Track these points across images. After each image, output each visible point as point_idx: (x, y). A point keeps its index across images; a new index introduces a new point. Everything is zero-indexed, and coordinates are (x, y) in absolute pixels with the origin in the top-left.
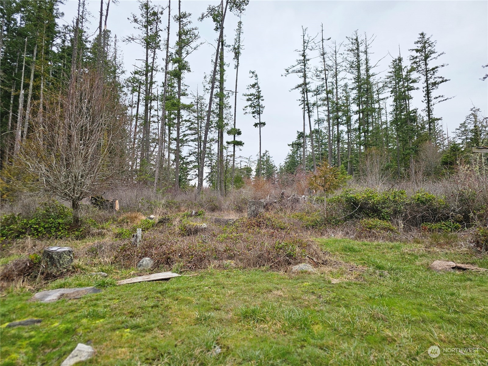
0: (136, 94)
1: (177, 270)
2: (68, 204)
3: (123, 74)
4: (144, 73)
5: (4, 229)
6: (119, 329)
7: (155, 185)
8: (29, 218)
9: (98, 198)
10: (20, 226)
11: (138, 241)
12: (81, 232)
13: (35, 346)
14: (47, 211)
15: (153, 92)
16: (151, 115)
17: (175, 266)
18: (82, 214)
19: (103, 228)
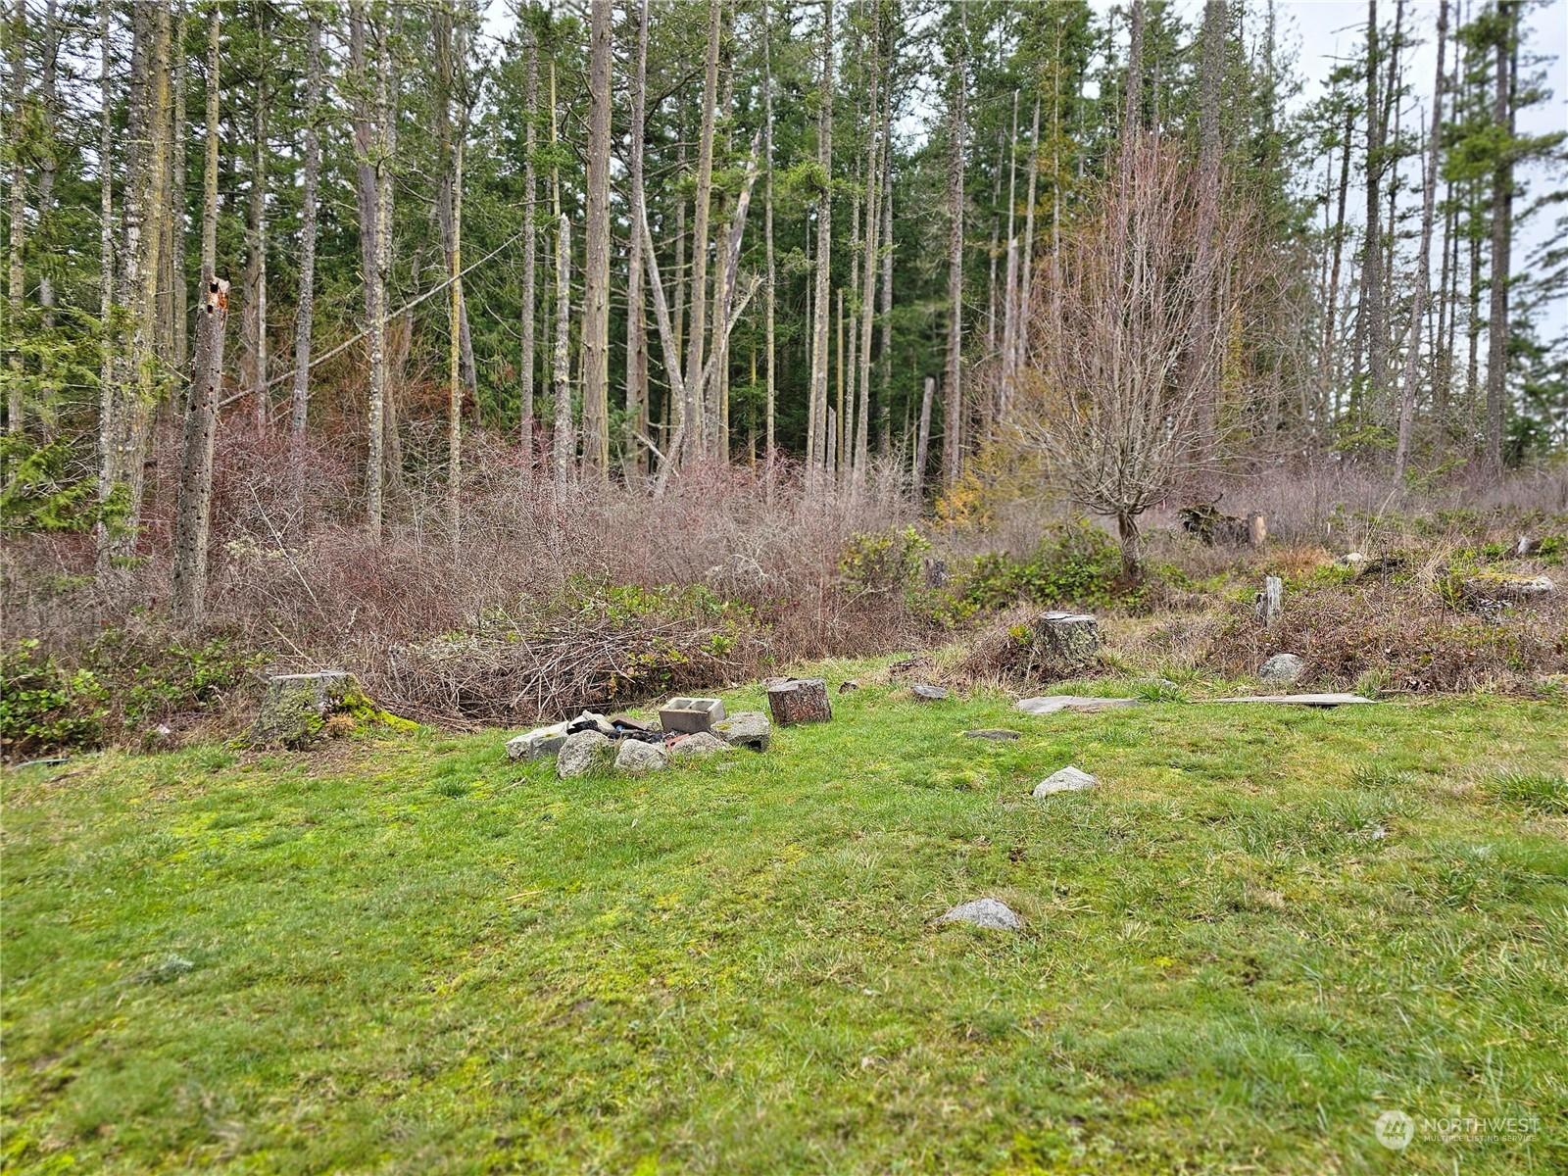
0: (1337, 152)
1: (1370, 689)
2: (1110, 526)
3: (1298, 95)
4: (1363, 70)
5: (978, 588)
6: (1157, 764)
7: (1399, 461)
8: (1025, 562)
9: (1204, 511)
10: (1007, 580)
11: (1270, 612)
12: (1141, 597)
13: (1004, 770)
14: (1063, 546)
15: (1402, 127)
16: (1397, 213)
17: (1364, 678)
18: (1148, 555)
19: (1203, 591)
